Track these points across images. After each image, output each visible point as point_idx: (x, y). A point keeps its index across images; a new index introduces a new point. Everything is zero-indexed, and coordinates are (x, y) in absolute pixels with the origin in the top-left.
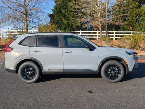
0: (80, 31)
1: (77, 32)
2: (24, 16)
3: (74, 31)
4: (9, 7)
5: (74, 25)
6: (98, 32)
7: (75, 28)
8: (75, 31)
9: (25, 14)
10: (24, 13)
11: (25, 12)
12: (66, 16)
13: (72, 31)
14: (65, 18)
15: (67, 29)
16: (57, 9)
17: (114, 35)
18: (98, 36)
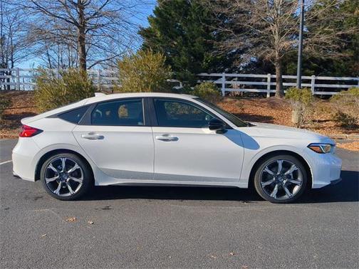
0: (223, 74)
4: (40, 7)
6: (269, 76)
8: (209, 73)
17: (312, 85)
18: (269, 88)
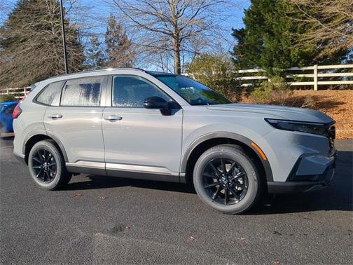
0: (315, 68)
1: (304, 69)
2: (173, 40)
3: (296, 69)
4: (141, 25)
5: (295, 51)
7: (299, 60)
8: (299, 67)
9: (174, 37)
10: (172, 35)
11: (174, 32)
12: (275, 30)
13: (290, 67)
14: (272, 34)
15: (275, 63)
16: (251, 14)
